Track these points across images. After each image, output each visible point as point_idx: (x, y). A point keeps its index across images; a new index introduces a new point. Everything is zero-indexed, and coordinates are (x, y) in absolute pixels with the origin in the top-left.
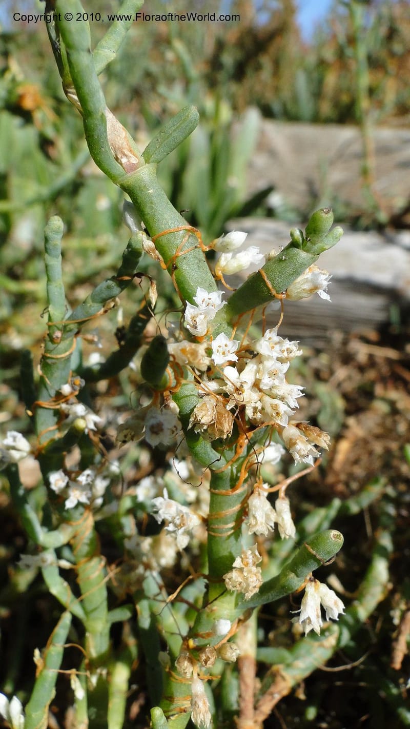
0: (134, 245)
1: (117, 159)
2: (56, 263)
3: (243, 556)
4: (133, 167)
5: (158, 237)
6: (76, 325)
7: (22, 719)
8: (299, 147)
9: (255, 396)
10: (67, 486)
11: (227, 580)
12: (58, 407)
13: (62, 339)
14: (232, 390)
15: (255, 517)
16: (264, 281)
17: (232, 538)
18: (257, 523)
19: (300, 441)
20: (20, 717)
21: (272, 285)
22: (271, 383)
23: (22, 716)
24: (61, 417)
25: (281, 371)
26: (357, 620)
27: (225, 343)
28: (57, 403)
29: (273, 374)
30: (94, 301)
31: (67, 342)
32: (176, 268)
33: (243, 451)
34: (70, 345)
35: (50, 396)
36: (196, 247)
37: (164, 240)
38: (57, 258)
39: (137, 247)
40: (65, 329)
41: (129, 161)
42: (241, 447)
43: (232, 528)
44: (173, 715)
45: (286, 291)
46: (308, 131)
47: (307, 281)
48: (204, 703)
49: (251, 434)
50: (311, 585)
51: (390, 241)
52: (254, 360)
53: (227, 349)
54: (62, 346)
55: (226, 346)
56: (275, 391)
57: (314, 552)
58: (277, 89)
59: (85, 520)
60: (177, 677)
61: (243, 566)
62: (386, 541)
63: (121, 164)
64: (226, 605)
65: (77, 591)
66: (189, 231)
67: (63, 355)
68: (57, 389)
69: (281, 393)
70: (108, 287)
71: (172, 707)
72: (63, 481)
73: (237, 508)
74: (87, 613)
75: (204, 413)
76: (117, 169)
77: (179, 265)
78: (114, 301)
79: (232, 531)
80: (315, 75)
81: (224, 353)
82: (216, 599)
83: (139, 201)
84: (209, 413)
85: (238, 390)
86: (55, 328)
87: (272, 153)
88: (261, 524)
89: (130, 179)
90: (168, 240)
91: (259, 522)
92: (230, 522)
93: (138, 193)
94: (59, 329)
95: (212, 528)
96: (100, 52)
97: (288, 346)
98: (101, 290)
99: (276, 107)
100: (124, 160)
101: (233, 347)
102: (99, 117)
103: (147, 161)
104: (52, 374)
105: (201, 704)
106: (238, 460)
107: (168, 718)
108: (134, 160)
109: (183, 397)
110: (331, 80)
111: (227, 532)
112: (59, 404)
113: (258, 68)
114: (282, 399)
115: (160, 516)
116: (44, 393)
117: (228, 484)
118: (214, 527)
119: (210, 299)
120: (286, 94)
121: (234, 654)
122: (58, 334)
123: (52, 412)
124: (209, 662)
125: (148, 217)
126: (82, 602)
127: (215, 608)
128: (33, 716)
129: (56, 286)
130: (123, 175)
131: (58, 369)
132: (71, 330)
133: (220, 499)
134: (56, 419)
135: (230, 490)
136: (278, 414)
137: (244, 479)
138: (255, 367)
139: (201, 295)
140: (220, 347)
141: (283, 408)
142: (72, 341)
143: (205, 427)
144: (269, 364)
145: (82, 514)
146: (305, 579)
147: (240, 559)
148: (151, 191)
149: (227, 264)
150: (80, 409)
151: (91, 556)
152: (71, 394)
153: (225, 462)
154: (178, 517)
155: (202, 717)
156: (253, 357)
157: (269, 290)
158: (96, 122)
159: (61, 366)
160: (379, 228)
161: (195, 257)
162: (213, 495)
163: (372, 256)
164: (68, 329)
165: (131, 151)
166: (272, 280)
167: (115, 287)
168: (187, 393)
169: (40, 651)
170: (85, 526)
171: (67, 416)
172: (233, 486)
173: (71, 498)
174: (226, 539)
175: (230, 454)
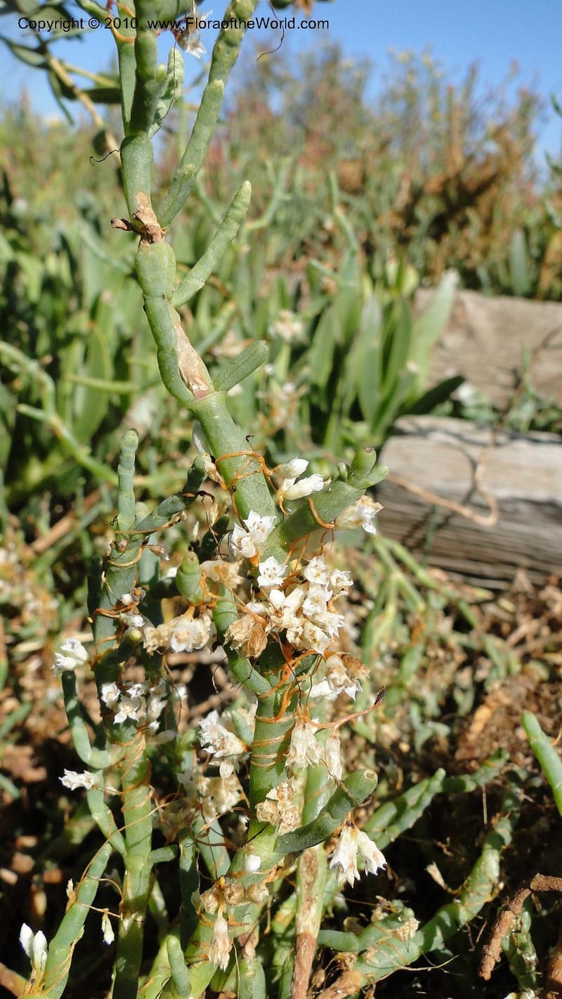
0: (197, 465)
1: (188, 386)
2: (128, 474)
3: (278, 788)
4: (203, 394)
5: (221, 460)
6: (142, 535)
7: (45, 956)
9: (297, 621)
10: (119, 700)
11: (258, 810)
12: (118, 616)
13: (128, 548)
14: (272, 612)
15: (295, 749)
16: (310, 510)
17: (274, 771)
18: (296, 755)
19: (338, 670)
20: (43, 953)
21: (318, 515)
22: (313, 610)
23: (45, 953)
24: (121, 627)
25: (323, 598)
26: (456, 922)
27: (273, 566)
28: (117, 612)
29: (316, 601)
30: (159, 514)
31: (132, 551)
32: (235, 490)
33: (290, 677)
34: (136, 555)
35: (113, 606)
36: (256, 472)
37: (225, 464)
38: (130, 469)
39: (201, 467)
40: (131, 539)
41: (199, 388)
42: (286, 673)
43: (274, 759)
44: (197, 962)
45: (335, 521)
47: (353, 513)
48: (224, 943)
49: (298, 661)
50: (348, 830)
52: (303, 586)
53: (275, 572)
54: (127, 555)
55: (274, 569)
56: (317, 618)
57: (346, 790)
58: (485, 252)
59: (137, 742)
60: (206, 920)
61: (277, 799)
62: (504, 829)
63: (192, 390)
64: (263, 846)
65: (120, 821)
66: (251, 455)
67: (127, 564)
68: (119, 598)
69: (322, 621)
70: (173, 502)
71: (197, 953)
72: (116, 695)
73: (280, 738)
74: (128, 848)
75: (238, 630)
76: (187, 395)
77: (238, 488)
78: (179, 515)
79: (274, 763)
81: (270, 576)
82: (254, 838)
83: (205, 425)
84: (243, 631)
85: (278, 613)
86: (122, 537)
87: (470, 333)
88: (301, 757)
89: (198, 405)
90: (230, 464)
91: (298, 754)
92: (273, 753)
93: (205, 417)
94: (125, 538)
95: (253, 757)
96: (188, 281)
97: (339, 575)
98: (167, 504)
100: (195, 387)
101: (280, 570)
102: (170, 352)
103: (216, 389)
104: (115, 582)
105: (220, 943)
106: (283, 686)
107: (189, 966)
108: (203, 388)
109: (220, 614)
111: (268, 763)
112: (119, 614)
113: (464, 224)
114: (323, 627)
115: (204, 739)
116: (106, 600)
117: (272, 710)
118: (256, 756)
119: (261, 522)
120: (496, 256)
121: (261, 894)
122: (124, 543)
123: (112, 620)
124: (232, 897)
125: (213, 440)
126: (123, 833)
127: (252, 847)
128: (56, 952)
129: (126, 497)
130: (192, 401)
131: (121, 577)
132: (136, 541)
133: (263, 726)
134: (115, 629)
135: (273, 718)
136: (315, 640)
137: (286, 707)
138: (302, 593)
139: (253, 519)
140: (268, 569)
141: (319, 634)
142: (137, 551)
143: (240, 645)
144: (313, 591)
145: (133, 735)
146: (342, 822)
147: (276, 792)
148: (217, 417)
149: (288, 490)
150: (138, 620)
151: (138, 783)
152: (131, 604)
153: (270, 687)
154: (218, 740)
155: (219, 956)
156: (303, 583)
157: (315, 519)
158: (167, 355)
159: (124, 574)
161: (255, 481)
162: (257, 721)
164: (133, 539)
165: (201, 379)
166: (317, 510)
167: (180, 503)
168: (225, 610)
169: (74, 882)
170: (137, 749)
171: (127, 627)
172: (277, 714)
173: (121, 712)
174: (267, 771)
175: (275, 680)
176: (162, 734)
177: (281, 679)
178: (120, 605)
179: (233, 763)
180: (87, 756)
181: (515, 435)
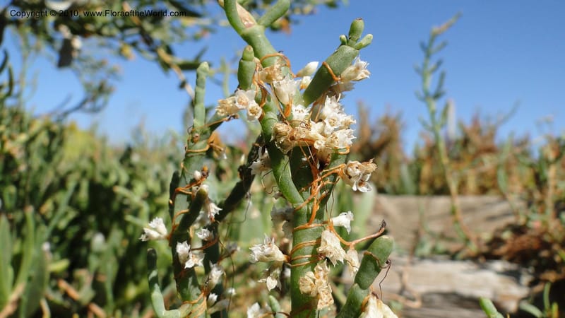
1: (242, 22)
3: (315, 270)
4: (250, 26)
5: (263, 60)
8: (405, 210)
10: (189, 253)
12: (191, 193)
13: (199, 139)
27: (301, 109)
28: (190, 188)
31: (203, 142)
35: (187, 183)
37: (266, 61)
40: (202, 132)
41: (248, 23)
43: (309, 259)
45: (340, 75)
46: (411, 200)
51: (483, 267)
54: (199, 143)
55: (302, 111)
58: (388, 179)
59: (201, 301)
61: (315, 278)
67: (199, 151)
68: (192, 176)
72: (187, 248)
79: (309, 262)
80: (415, 168)
87: (386, 215)
89: (248, 31)
90: (269, 61)
92: (308, 253)
93: (252, 37)
94: (198, 133)
99: (388, 187)
100: (245, 23)
103: (259, 24)
104: (190, 165)
108: (251, 23)
110: (426, 171)
116: (183, 181)
117: (305, 219)
120: (395, 181)
123: (186, 197)
130: (244, 29)
131: (194, 160)
132: (206, 133)
133: (299, 233)
134: (188, 204)
135: (307, 224)
137: (316, 213)
140: (298, 110)
145: (198, 294)
147: (313, 273)
148: (259, 36)
152: (201, 179)
153: (303, 201)
160: (474, 259)
162: (294, 232)
163: (470, 277)
164: (204, 132)
168: (271, 117)
170: (200, 308)
172: (309, 221)
173: (190, 260)
174: (304, 268)
175: (306, 194)
176: (219, 303)
177: (311, 193)
178: (194, 181)
179: (277, 279)
180: (162, 313)
181: (423, 258)
